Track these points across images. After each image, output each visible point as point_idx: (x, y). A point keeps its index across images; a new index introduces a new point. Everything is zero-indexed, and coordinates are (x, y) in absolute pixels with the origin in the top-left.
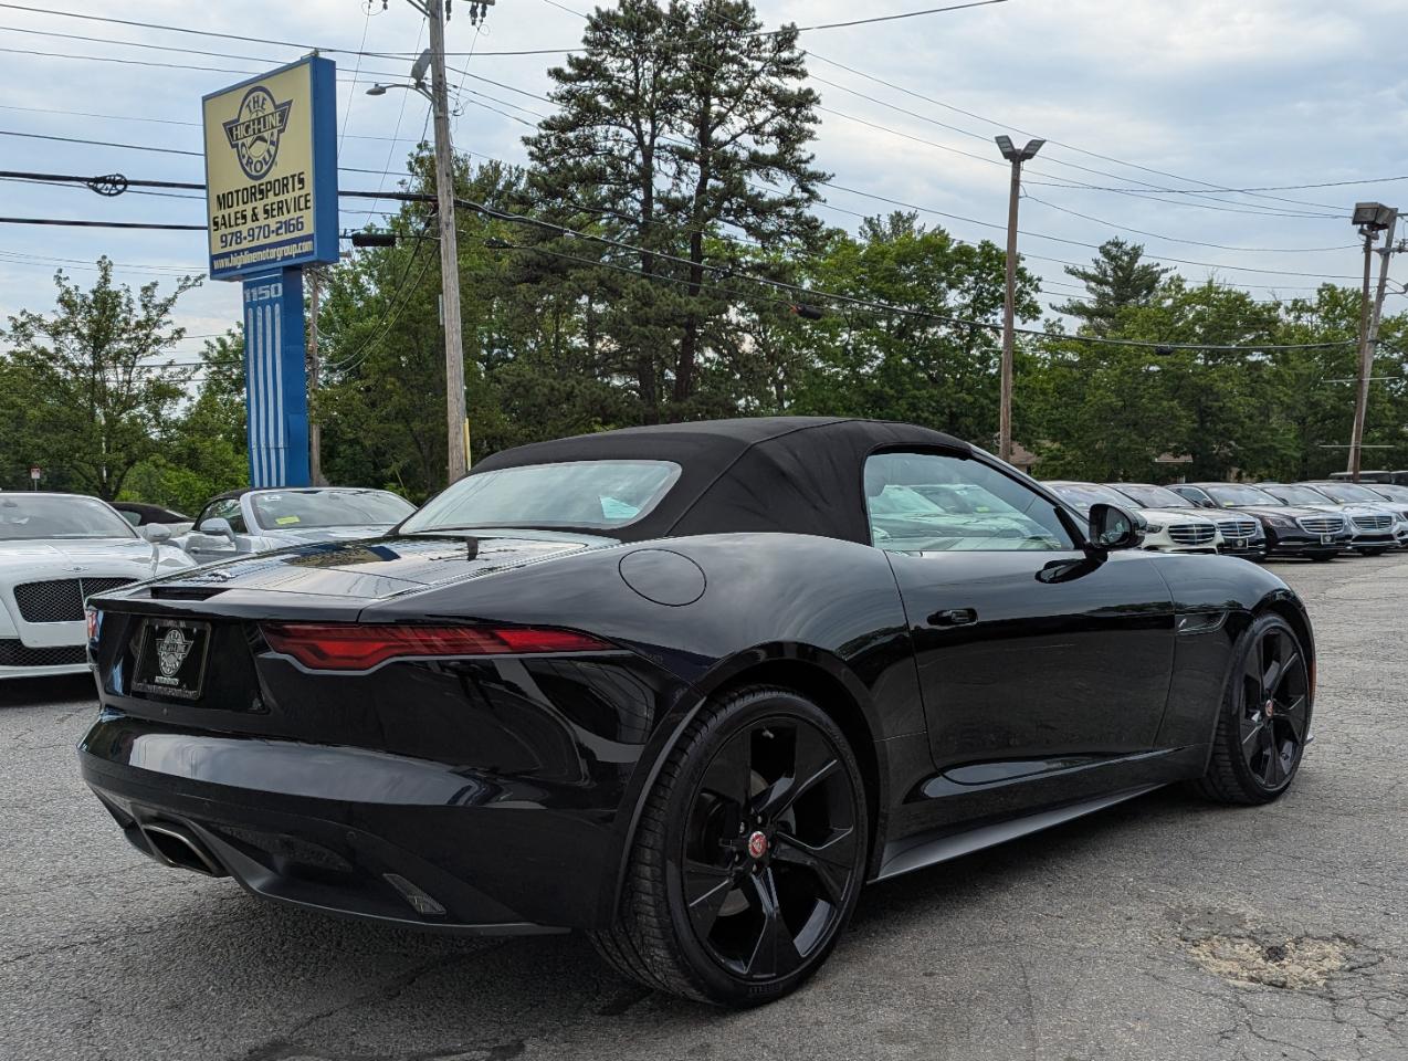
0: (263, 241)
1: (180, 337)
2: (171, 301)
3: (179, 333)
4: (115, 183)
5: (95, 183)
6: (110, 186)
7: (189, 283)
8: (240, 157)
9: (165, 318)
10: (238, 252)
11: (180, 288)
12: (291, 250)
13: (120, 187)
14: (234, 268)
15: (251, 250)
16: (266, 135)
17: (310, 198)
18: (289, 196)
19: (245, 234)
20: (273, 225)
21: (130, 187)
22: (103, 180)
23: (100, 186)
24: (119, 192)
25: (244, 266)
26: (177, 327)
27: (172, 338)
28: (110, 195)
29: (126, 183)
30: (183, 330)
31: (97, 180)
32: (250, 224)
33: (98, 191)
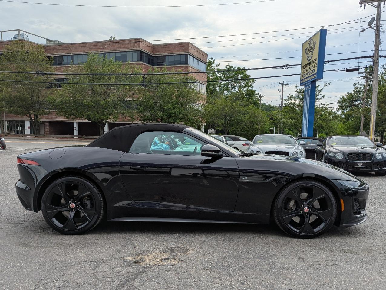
0: (309, 76)
1: (323, 98)
2: (322, 89)
3: (323, 97)
4: (287, 66)
5: (282, 67)
6: (285, 67)
7: (327, 85)
8: (307, 56)
9: (320, 94)
10: (305, 79)
11: (325, 86)
12: (313, 77)
13: (288, 67)
14: (304, 83)
15: (307, 78)
16: (311, 50)
17: (317, 64)
18: (313, 64)
19: (306, 75)
20: (310, 71)
21: (290, 67)
22: (284, 66)
23: (283, 67)
24: (288, 68)
25: (305, 82)
26: (323, 95)
27: (321, 98)
28: (286, 69)
29: (289, 66)
30: (324, 96)
31: (283, 66)
32: (307, 72)
33: (283, 69)
